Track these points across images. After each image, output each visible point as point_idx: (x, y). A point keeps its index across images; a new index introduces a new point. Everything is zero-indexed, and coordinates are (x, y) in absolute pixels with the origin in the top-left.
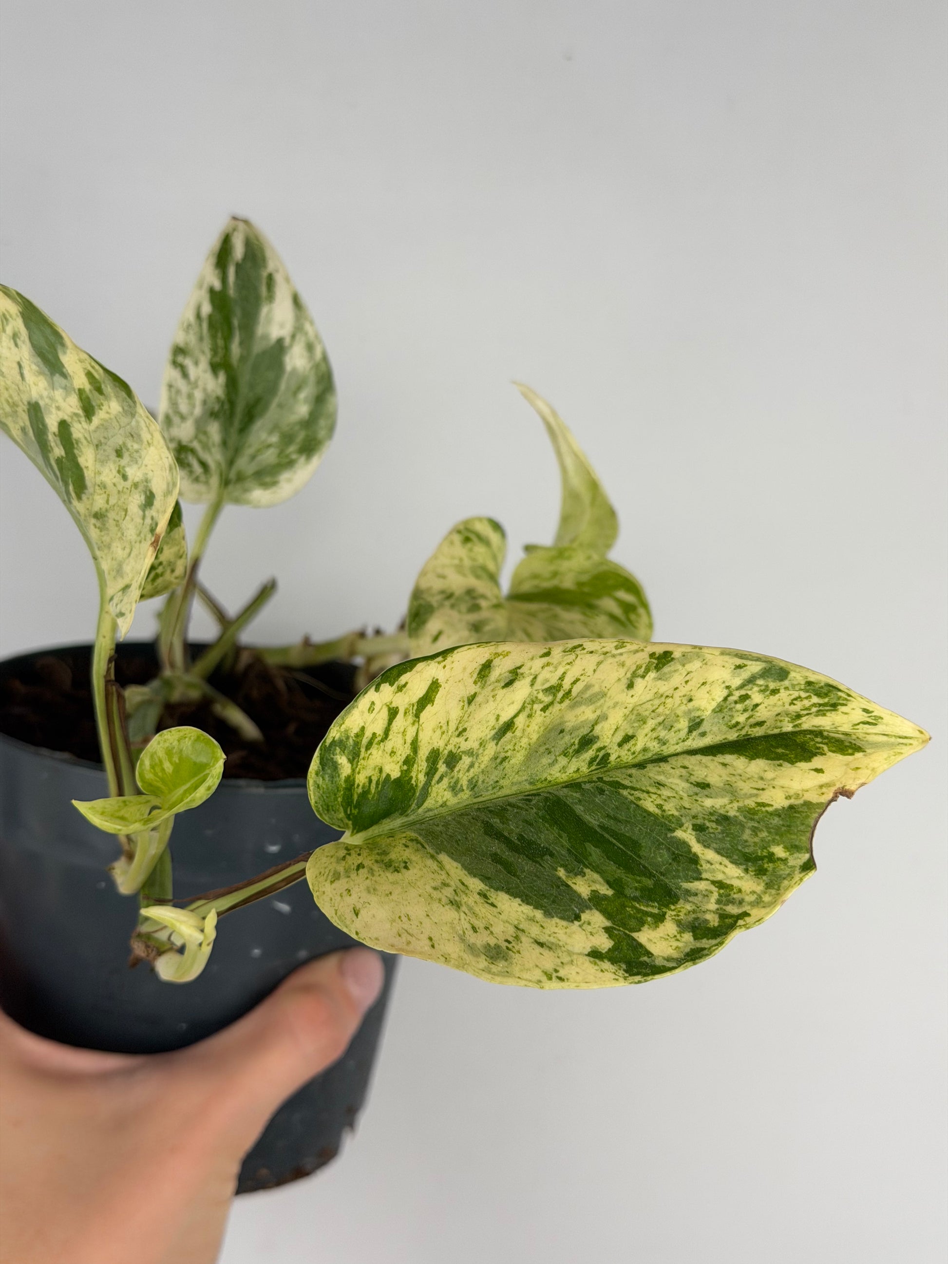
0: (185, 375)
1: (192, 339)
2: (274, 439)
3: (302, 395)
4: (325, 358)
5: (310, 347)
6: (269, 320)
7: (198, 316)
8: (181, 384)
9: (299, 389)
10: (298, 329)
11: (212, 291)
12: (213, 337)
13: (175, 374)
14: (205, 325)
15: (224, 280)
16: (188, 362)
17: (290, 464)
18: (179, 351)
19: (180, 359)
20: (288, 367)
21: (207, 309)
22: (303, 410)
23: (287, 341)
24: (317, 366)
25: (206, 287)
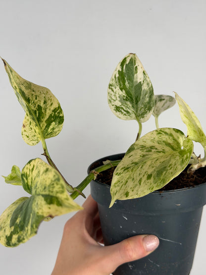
0: (113, 91)
1: (114, 82)
2: (143, 106)
3: (147, 96)
4: (152, 87)
5: (148, 84)
6: (137, 78)
7: (115, 77)
8: (112, 93)
9: (146, 94)
10: (145, 79)
11: (119, 71)
12: (120, 82)
13: (110, 90)
14: (117, 79)
15: (122, 69)
16: (113, 87)
17: (146, 112)
18: (110, 85)
19: (111, 87)
20: (143, 89)
21: (117, 76)
22: (147, 99)
23: (142, 83)
24: (150, 89)
25: (117, 70)
